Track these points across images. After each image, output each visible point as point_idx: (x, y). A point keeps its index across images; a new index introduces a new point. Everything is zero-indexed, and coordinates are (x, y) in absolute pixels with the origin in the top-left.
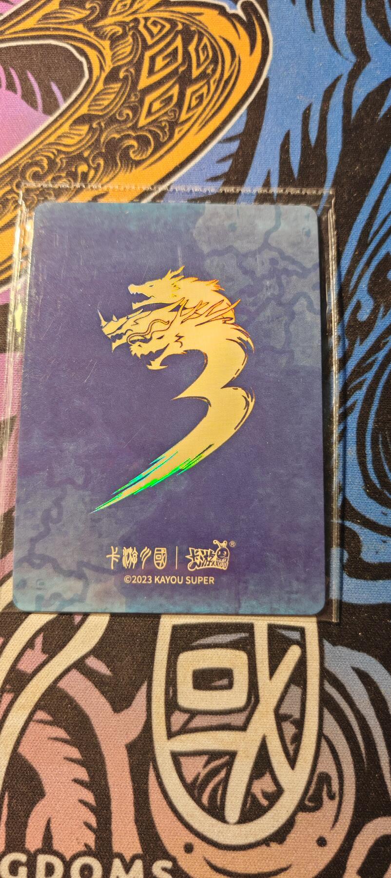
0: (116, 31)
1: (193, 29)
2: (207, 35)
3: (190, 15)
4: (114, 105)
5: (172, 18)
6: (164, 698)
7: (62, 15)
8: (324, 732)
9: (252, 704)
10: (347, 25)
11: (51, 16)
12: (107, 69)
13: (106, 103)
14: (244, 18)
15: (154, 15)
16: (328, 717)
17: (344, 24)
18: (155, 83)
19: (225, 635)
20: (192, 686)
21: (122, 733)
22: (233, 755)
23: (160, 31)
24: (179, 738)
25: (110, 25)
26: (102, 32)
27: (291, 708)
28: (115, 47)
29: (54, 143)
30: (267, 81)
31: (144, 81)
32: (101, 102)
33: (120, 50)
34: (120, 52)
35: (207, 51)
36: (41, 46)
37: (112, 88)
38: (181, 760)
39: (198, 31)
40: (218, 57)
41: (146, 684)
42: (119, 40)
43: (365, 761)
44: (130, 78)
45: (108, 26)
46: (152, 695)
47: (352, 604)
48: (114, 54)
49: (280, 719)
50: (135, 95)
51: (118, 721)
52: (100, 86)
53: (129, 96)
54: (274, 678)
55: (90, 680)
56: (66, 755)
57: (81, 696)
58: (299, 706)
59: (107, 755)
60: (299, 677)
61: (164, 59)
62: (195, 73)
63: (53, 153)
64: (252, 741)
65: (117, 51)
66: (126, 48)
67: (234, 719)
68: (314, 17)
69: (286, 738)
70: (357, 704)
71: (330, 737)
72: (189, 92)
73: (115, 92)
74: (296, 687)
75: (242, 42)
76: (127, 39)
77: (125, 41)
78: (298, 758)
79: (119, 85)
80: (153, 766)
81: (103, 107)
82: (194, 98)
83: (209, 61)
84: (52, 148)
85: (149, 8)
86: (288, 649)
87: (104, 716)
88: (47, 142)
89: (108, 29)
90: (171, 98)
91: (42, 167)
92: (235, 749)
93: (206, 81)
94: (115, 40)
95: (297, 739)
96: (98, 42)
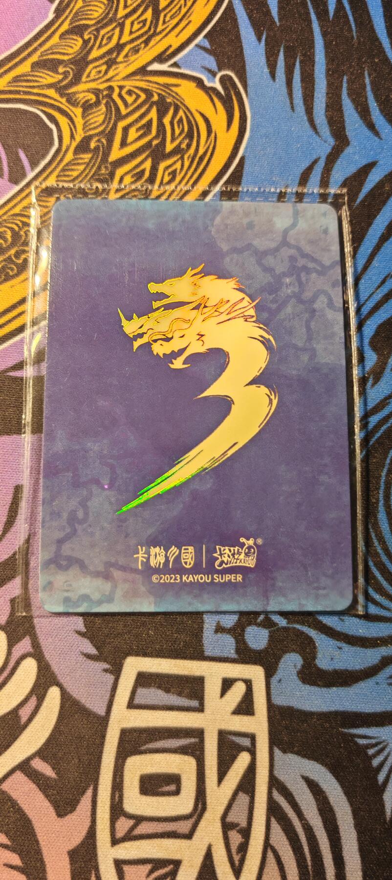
0: (89, 98)
1: (168, 100)
2: (184, 108)
3: (167, 86)
4: (83, 176)
5: (148, 88)
6: (109, 803)
7: (34, 79)
8: (271, 842)
9: (198, 811)
10: (327, 106)
11: (22, 78)
12: (78, 138)
13: (75, 174)
14: (222, 92)
15: (129, 84)
16: (276, 827)
17: (324, 105)
18: (127, 156)
19: (175, 739)
20: (139, 791)
21: (65, 839)
22: (177, 864)
23: (135, 101)
24: (123, 845)
25: (84, 92)
26: (74, 99)
27: (238, 816)
28: (88, 116)
29: (19, 214)
30: (242, 159)
31: (116, 154)
32: (70, 173)
33: (92, 118)
34: (92, 121)
35: (183, 124)
36: (10, 110)
37: (81, 159)
38: (124, 869)
39: (174, 101)
40: (193, 131)
41: (92, 788)
42: (92, 108)
43: (311, 873)
44: (101, 149)
45: (81, 92)
46: (98, 800)
47: (305, 711)
48: (85, 123)
49: (227, 827)
50: (106, 168)
51: (62, 826)
52: (70, 156)
53: (99, 168)
54: (222, 785)
55: (34, 783)
56: (6, 861)
57: (24, 800)
58: (247, 815)
59: (48, 862)
60: (247, 784)
61: (138, 130)
62: (169, 147)
63: (17, 225)
64: (198, 849)
65: (90, 120)
66: (99, 117)
67: (180, 826)
68: (294, 96)
69: (232, 848)
70: (305, 813)
71: (276, 848)
72: (162, 166)
73: (85, 163)
74: (244, 795)
75: (219, 118)
76: (100, 107)
77: (98, 109)
78: (243, 869)
79: (90, 156)
80: (96, 874)
81: (72, 178)
82: (166, 173)
83: (183, 135)
84: (17, 220)
85: (125, 75)
86: (238, 755)
87: (47, 821)
88: (12, 212)
89: (81, 96)
90: (143, 171)
91: (6, 240)
92: (180, 858)
93: (180, 156)
94: (87, 107)
95: (243, 848)
96: (69, 109)
